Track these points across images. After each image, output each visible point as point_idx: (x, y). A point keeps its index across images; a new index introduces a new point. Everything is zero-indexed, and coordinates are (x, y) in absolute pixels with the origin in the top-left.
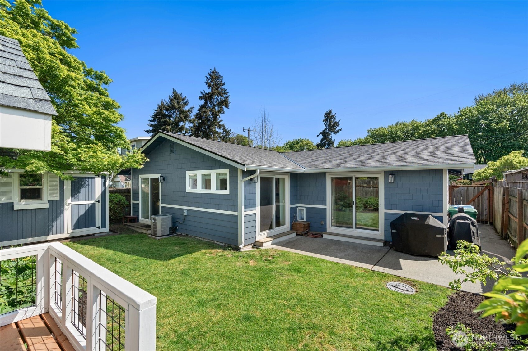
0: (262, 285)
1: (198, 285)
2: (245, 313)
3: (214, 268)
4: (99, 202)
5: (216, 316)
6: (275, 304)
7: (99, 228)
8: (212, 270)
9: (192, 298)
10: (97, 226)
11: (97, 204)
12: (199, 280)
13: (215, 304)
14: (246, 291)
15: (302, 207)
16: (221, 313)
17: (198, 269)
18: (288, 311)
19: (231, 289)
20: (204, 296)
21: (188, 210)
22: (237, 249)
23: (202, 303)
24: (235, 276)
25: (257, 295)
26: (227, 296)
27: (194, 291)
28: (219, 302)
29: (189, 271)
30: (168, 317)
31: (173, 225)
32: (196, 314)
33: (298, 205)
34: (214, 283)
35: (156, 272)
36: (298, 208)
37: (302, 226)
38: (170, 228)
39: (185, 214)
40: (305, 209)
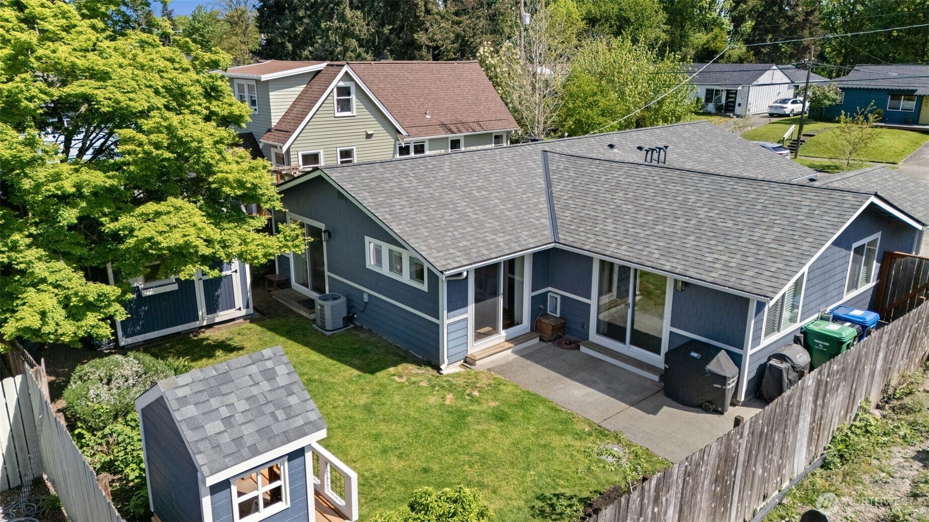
0: (450, 435)
1: (383, 427)
2: (424, 465)
3: (402, 405)
4: (236, 271)
5: (397, 464)
6: (456, 459)
7: (240, 309)
8: (400, 408)
9: (377, 444)
10: (237, 307)
11: (234, 274)
12: (384, 420)
13: (397, 452)
14: (432, 441)
15: (555, 293)
16: (402, 463)
17: (383, 404)
18: (466, 467)
19: (418, 436)
20: (387, 442)
21: (370, 295)
22: (438, 368)
23: (385, 451)
24: (425, 419)
25: (441, 447)
26: (411, 444)
27: (378, 435)
28: (402, 450)
29: (374, 406)
30: (355, 462)
31: (349, 313)
32: (379, 462)
33: (550, 289)
34: (399, 426)
35: (336, 404)
36: (549, 294)
37: (550, 328)
38: (344, 318)
39: (366, 299)
40: (559, 298)
